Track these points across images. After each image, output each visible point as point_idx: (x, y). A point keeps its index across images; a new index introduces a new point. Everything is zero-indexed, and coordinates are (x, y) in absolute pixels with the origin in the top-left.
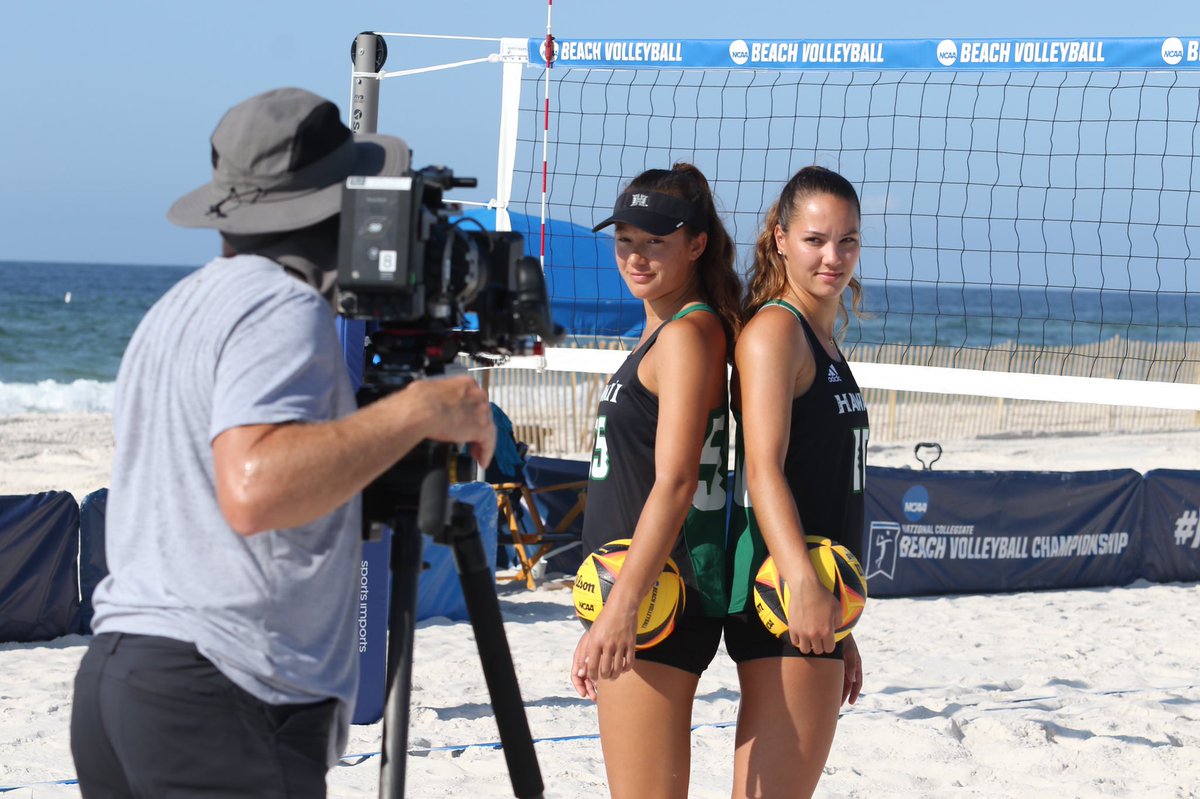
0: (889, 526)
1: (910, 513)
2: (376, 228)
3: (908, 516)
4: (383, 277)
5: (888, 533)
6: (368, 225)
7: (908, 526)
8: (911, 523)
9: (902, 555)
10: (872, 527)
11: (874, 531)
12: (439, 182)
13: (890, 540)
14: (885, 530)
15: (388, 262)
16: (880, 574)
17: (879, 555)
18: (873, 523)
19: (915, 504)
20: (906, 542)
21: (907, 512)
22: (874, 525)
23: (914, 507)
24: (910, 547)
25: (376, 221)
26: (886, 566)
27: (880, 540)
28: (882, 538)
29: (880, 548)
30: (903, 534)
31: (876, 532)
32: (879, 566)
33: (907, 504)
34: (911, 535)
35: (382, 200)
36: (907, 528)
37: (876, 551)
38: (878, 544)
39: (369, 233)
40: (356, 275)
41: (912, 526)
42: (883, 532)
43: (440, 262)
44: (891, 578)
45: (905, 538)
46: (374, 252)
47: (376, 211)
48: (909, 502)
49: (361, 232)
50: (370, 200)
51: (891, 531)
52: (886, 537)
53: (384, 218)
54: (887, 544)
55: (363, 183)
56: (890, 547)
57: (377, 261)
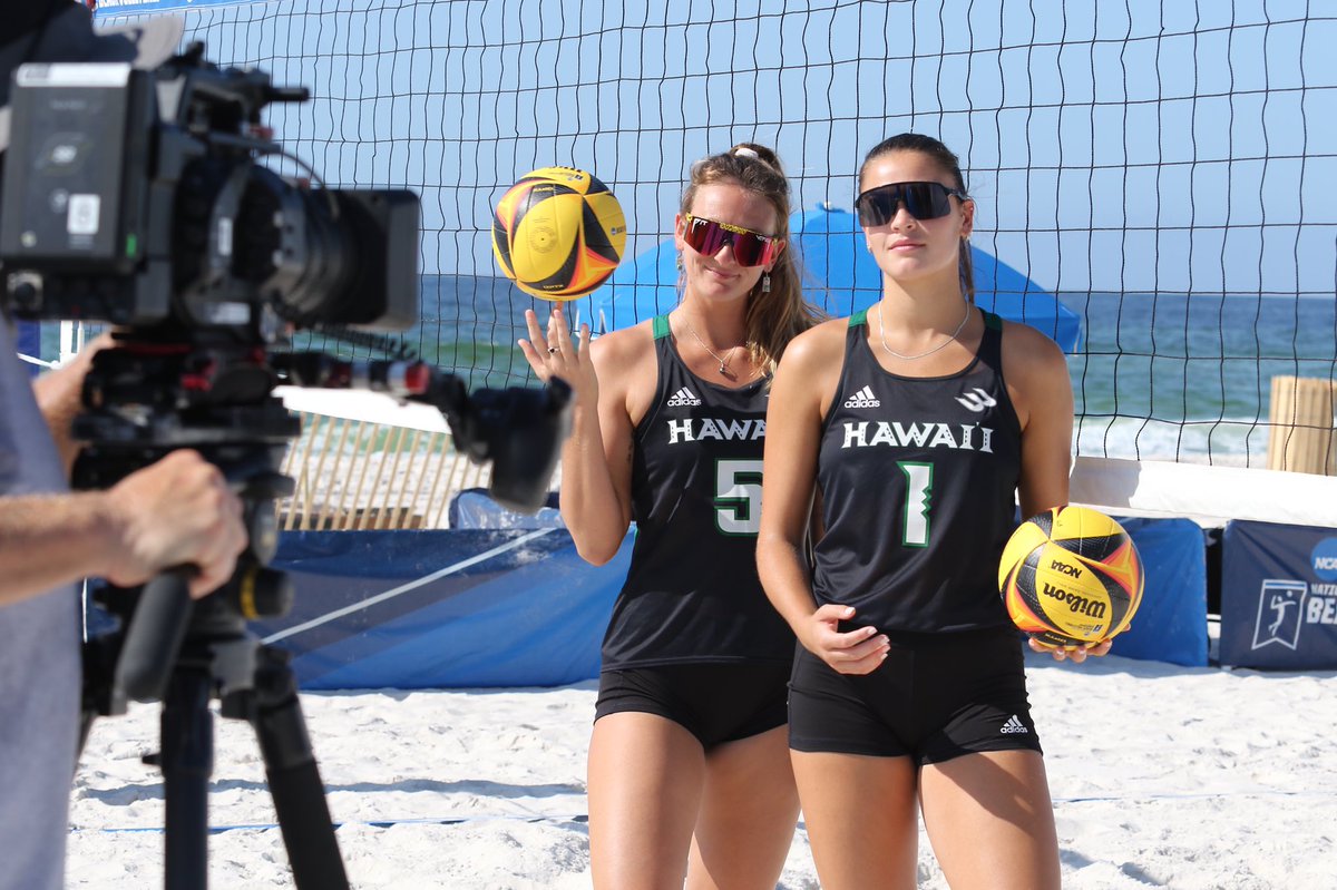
0: (1291, 585)
1: (1324, 570)
2: (65, 154)
3: (1319, 574)
4: (76, 244)
5: (1290, 594)
6: (52, 149)
7: (1321, 586)
8: (1324, 582)
9: (1310, 620)
10: (1264, 587)
11: (1266, 590)
12: (236, 90)
13: (1293, 603)
14: (1286, 591)
15: (84, 216)
16: (1276, 642)
17: (1275, 619)
18: (1265, 581)
19: (1330, 560)
20: (1316, 605)
21: (1319, 569)
22: (1267, 585)
23: (1329, 564)
24: (1322, 611)
25: (66, 143)
26: (1285, 632)
27: (1277, 602)
28: (1280, 599)
29: (1276, 611)
30: (1310, 594)
31: (1270, 593)
32: (1274, 632)
33: (1318, 560)
34: (1324, 597)
35: (75, 105)
36: (1318, 589)
37: (1270, 616)
38: (1273, 607)
39: (53, 165)
40: (29, 240)
41: (1327, 587)
42: (1283, 593)
43: (205, 224)
44: (1294, 647)
45: (1313, 601)
46: (60, 199)
47: (65, 125)
48: (1321, 557)
49: (39, 164)
50: (58, 105)
51: (1293, 591)
52: (1286, 598)
53: (79, 137)
54: (1286, 607)
55: (46, 76)
56: (1291, 613)
57: (64, 216)
